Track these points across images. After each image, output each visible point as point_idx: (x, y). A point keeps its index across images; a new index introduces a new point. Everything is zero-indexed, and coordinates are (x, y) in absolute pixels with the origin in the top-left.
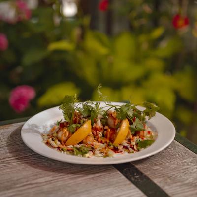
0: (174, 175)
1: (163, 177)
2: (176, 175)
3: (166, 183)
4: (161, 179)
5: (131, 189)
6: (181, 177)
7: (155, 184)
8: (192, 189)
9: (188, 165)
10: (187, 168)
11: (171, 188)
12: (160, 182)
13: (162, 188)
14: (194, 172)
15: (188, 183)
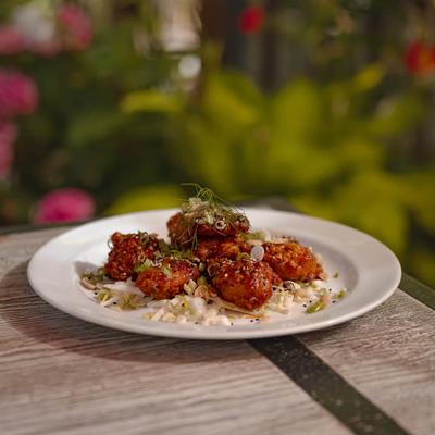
0: (367, 343)
1: (341, 346)
2: (372, 343)
3: (346, 358)
4: (335, 350)
5: (262, 369)
6: (381, 347)
7: (320, 361)
8: (405, 372)
9: (402, 324)
10: (399, 331)
11: (356, 368)
12: (331, 356)
13: (334, 368)
14: (415, 340)
15: (397, 360)
